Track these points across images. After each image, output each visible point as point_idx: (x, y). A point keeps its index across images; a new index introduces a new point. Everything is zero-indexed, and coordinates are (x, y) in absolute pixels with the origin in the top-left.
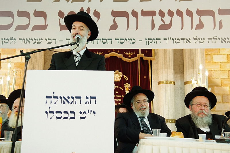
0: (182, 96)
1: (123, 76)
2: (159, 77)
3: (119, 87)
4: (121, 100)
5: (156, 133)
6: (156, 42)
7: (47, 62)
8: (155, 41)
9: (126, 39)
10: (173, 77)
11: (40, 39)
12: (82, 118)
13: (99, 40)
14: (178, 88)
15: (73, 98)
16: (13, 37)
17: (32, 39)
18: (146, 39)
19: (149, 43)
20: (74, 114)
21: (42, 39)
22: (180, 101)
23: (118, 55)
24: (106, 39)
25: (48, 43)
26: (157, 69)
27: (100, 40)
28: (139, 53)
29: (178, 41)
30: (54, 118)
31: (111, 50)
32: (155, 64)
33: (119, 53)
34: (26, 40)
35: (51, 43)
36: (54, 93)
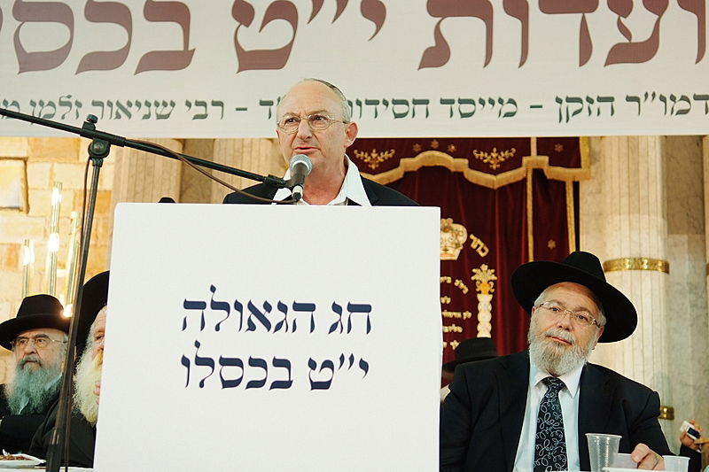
0: (698, 317)
1: (469, 241)
2: (605, 244)
3: (453, 281)
4: (460, 330)
5: (603, 451)
6: (594, 112)
7: (190, 186)
8: (594, 108)
9: (482, 102)
10: (661, 244)
11: (165, 104)
12: (316, 386)
13: (381, 107)
14: (680, 288)
15: (282, 308)
16: (69, 97)
17: (138, 104)
18: (559, 101)
19: (570, 114)
20: (285, 369)
21: (173, 104)
22: (690, 338)
23: (448, 161)
24: (405, 102)
25: (197, 117)
26: (601, 214)
27: (386, 103)
28: (529, 154)
29: (683, 105)
30: (214, 382)
31: (426, 144)
32: (591, 193)
33: (455, 155)
34: (115, 108)
35: (204, 117)
36: (213, 289)
